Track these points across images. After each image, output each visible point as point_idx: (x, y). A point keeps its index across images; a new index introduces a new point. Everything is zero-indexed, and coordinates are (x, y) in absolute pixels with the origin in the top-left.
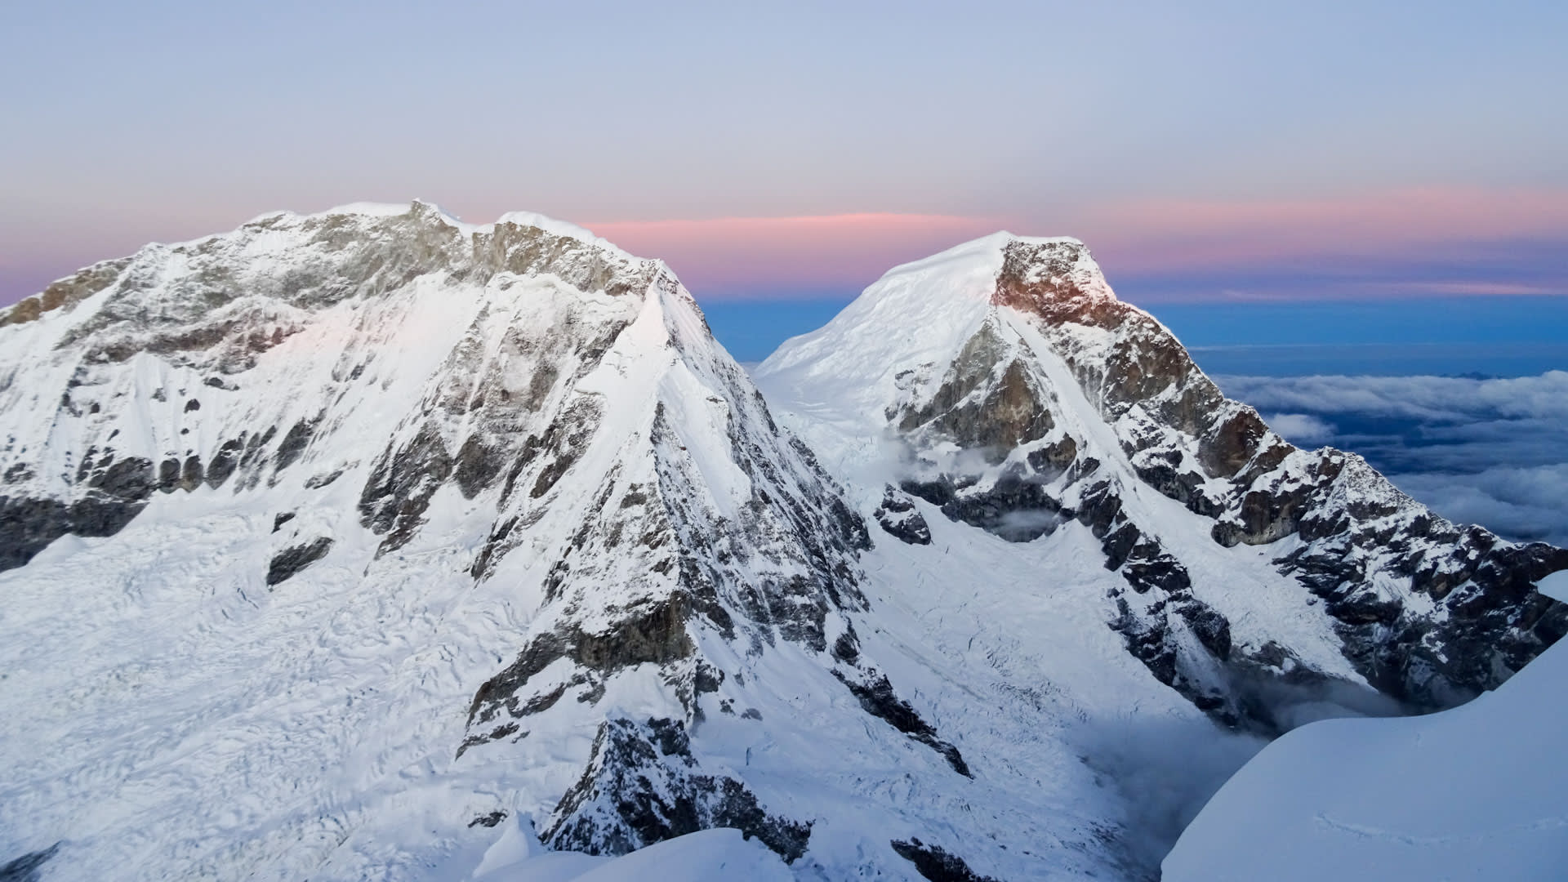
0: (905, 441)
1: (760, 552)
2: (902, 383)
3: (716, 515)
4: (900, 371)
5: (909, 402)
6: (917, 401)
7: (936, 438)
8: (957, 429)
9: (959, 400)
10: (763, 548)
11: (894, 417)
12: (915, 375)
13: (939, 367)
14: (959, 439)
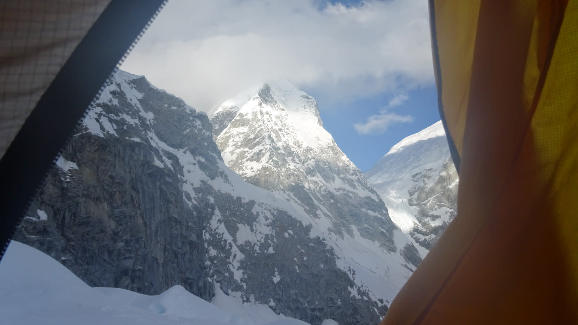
0: (421, 206)
1: (340, 178)
2: (415, 179)
3: (305, 146)
4: (414, 173)
5: (421, 186)
6: (425, 186)
7: (438, 205)
8: (450, 200)
9: (450, 184)
10: (342, 176)
11: (413, 194)
12: (423, 174)
13: (435, 170)
14: (451, 205)
